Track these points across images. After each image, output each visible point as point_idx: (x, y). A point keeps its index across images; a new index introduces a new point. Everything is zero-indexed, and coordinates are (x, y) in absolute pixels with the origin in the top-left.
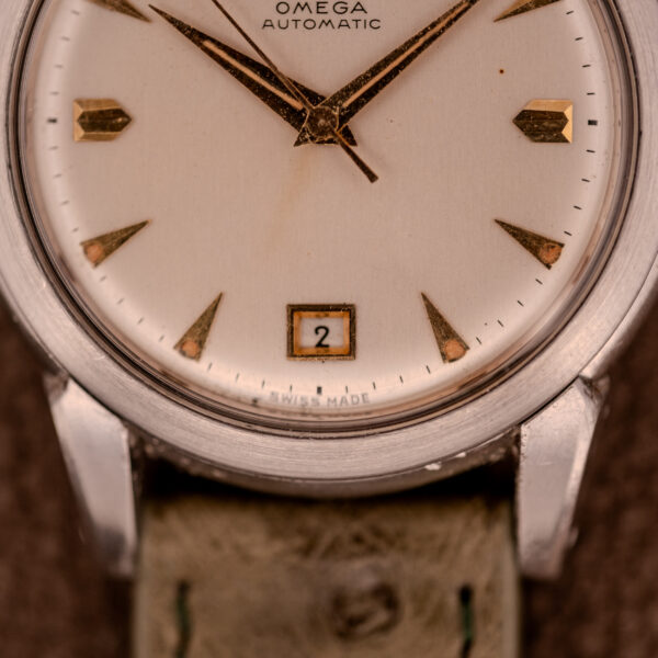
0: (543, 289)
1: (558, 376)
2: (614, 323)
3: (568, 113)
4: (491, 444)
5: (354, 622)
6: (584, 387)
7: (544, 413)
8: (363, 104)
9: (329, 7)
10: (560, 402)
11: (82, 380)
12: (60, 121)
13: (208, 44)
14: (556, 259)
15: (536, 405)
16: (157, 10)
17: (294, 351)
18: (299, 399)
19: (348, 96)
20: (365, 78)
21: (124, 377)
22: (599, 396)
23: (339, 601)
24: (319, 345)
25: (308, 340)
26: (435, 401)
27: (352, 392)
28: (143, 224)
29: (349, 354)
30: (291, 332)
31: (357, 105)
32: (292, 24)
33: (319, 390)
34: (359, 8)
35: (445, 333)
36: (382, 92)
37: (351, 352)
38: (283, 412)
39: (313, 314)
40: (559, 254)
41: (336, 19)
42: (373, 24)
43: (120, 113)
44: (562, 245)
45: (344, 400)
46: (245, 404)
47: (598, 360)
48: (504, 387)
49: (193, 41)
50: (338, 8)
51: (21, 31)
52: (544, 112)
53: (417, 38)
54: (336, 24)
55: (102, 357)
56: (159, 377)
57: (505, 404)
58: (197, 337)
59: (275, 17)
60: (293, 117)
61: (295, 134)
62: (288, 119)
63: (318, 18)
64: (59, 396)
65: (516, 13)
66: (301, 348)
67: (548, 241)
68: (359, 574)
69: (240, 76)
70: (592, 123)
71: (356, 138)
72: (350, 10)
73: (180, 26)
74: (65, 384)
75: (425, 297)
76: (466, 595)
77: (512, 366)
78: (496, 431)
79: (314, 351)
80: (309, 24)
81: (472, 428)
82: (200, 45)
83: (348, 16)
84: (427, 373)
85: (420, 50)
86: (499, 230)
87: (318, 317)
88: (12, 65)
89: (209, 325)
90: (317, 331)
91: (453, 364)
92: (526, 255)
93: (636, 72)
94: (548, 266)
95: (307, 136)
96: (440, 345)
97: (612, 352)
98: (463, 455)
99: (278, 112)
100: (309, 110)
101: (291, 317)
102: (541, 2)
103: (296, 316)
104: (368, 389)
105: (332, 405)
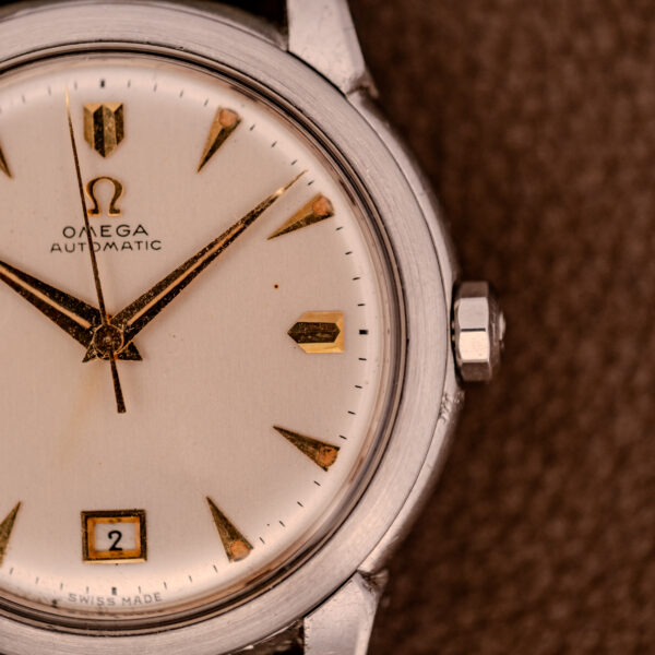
0: (320, 491)
1: (337, 572)
2: (388, 521)
3: (340, 324)
4: (277, 636)
6: (363, 580)
7: (326, 607)
8: (146, 322)
9: (112, 231)
10: (340, 596)
14: (333, 462)
15: (317, 599)
17: (89, 554)
18: (96, 601)
19: (132, 315)
20: (148, 297)
22: (377, 589)
24: (113, 548)
25: (103, 544)
26: (222, 598)
27: (145, 591)
29: (140, 557)
30: (86, 537)
31: (141, 323)
32: (78, 248)
33: (114, 590)
34: (141, 230)
35: (231, 534)
36: (164, 310)
37: (143, 553)
38: (82, 612)
39: (106, 519)
40: (335, 457)
41: (119, 241)
42: (154, 245)
44: (337, 449)
45: (137, 600)
46: (47, 605)
47: (375, 555)
48: (287, 583)
50: (121, 231)
52: (317, 324)
53: (196, 258)
54: (119, 246)
57: (288, 600)
59: (62, 241)
60: (81, 335)
61: (83, 351)
62: (76, 337)
63: (103, 241)
65: (287, 231)
66: (96, 552)
67: (324, 445)
69: (31, 298)
70: (363, 332)
71: (141, 354)
72: (132, 233)
75: (210, 502)
77: (292, 564)
78: (280, 625)
79: (108, 554)
81: (258, 622)
83: (131, 239)
84: (212, 570)
85: (199, 269)
86: (277, 433)
87: (111, 522)
89: (9, 532)
90: (110, 536)
92: (304, 458)
93: (402, 283)
94: (325, 469)
95: (95, 353)
96: (225, 545)
97: (389, 547)
98: (251, 647)
99: (67, 331)
100: (96, 329)
101: (85, 524)
102: (311, 220)
103: (90, 522)
104: (159, 588)
105: (127, 604)
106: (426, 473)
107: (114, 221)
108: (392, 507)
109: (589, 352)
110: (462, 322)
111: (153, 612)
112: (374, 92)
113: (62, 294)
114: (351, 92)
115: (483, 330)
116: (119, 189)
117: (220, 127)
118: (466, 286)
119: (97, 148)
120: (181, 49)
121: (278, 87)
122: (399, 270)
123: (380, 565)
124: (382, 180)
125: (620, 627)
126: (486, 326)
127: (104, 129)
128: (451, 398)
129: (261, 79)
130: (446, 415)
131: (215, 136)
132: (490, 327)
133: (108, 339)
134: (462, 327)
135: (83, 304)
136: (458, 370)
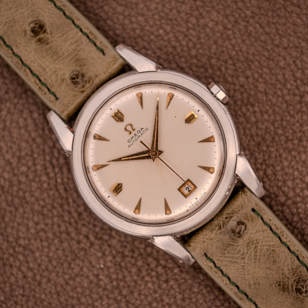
0: (217, 147)
1: (233, 158)
2: (234, 140)
3: (193, 113)
4: (233, 180)
5: (239, 233)
6: (239, 156)
7: (237, 166)
8: (157, 144)
9: (137, 134)
10: (238, 162)
11: (155, 235)
12: (110, 196)
13: (123, 159)
14: (214, 139)
15: (234, 167)
16: (109, 162)
17: (186, 196)
18: (195, 204)
19: (154, 145)
20: (153, 139)
21: (162, 227)
22: (244, 155)
23: (233, 231)
24: (189, 191)
25: (186, 192)
26: (217, 182)
27: (202, 194)
28: (141, 199)
29: (195, 188)
30: (182, 193)
31: (157, 145)
32: (133, 142)
33: (196, 198)
34: (142, 129)
35: (208, 169)
36: (158, 139)
37: (195, 187)
38: (194, 208)
39: (183, 187)
40: (214, 138)
41: (140, 134)
42: (147, 129)
43: (119, 184)
44: (213, 136)
45: (202, 196)
46: (186, 213)
47: (237, 149)
48: (226, 168)
49: (120, 161)
50: (138, 132)
51: (89, 186)
52: (189, 117)
53: (155, 124)
54: (141, 135)
55: (155, 228)
56: (168, 222)
57: (229, 171)
58: (167, 209)
59: (129, 144)
60: (149, 157)
61: (151, 160)
62: (148, 159)
63: (137, 137)
64: (154, 241)
65: (168, 105)
66: (187, 195)
67: (210, 137)
68: (232, 223)
69: (133, 159)
70: (198, 111)
71: (162, 151)
72: (141, 131)
73: (115, 160)
74: (153, 238)
75: (199, 166)
76: (253, 210)
77: (224, 164)
78: (232, 177)
79: (189, 193)
80: (136, 139)
81: (227, 180)
82: (121, 160)
83: (141, 132)
84: (211, 179)
85: (157, 126)
86: (200, 143)
87: (184, 187)
88: (93, 194)
89: (168, 205)
90: (187, 189)
91: (214, 172)
92: (209, 143)
93: (198, 95)
94: (214, 141)
95: (154, 158)
96: (209, 172)
97: (239, 146)
98: (230, 186)
99: (145, 159)
100: (150, 154)
101: (180, 191)
102: (171, 99)
103: (180, 190)
104: (204, 191)
105: (201, 199)
106: (233, 126)
107: (135, 132)
108: (233, 137)
109: (242, 79)
110: (215, 92)
111: (207, 196)
112: (161, 67)
113: (138, 153)
114: (157, 70)
115: (220, 91)
116: (131, 125)
117: (139, 97)
118: (209, 86)
119: (121, 121)
120: (120, 90)
121: (143, 80)
122: (195, 93)
123: (240, 150)
124: (177, 80)
125: (294, 125)
126: (220, 90)
127: (118, 117)
128: (225, 109)
129: (139, 82)
130: (227, 112)
131: (140, 100)
132: (221, 89)
133: (154, 153)
134: (216, 94)
135: (143, 152)
136: (222, 102)
